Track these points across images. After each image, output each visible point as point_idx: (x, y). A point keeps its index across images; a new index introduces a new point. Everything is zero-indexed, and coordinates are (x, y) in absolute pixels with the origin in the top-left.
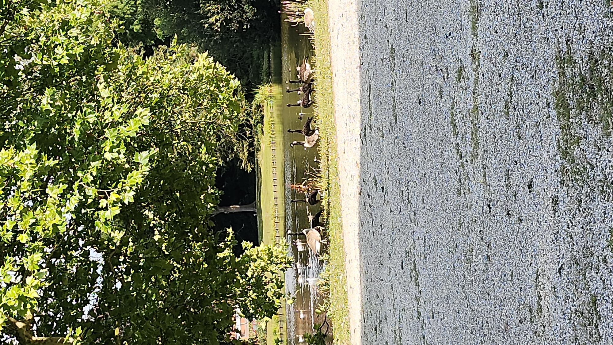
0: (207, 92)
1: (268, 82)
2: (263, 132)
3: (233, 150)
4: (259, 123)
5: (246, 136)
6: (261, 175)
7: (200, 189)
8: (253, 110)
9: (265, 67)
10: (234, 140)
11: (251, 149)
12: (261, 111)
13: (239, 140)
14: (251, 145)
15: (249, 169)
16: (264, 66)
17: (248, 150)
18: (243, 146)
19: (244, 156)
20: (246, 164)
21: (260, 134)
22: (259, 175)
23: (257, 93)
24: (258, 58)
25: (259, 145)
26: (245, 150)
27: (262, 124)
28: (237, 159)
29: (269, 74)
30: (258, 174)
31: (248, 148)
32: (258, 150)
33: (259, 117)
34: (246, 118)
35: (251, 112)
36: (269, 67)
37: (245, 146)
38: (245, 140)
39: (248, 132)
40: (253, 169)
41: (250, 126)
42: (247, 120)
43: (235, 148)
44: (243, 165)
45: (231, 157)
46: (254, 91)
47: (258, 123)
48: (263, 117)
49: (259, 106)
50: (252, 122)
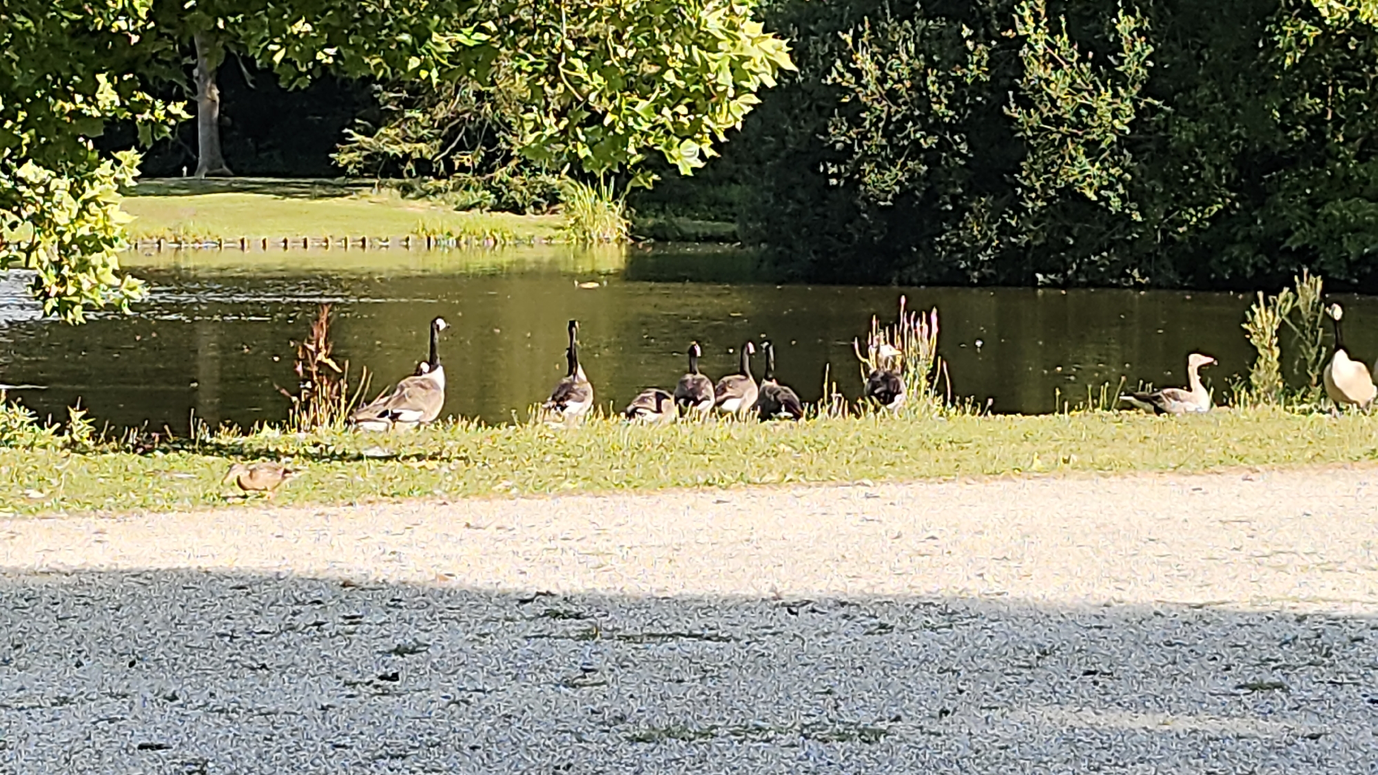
1: (634, 232)
2: (467, 208)
3: (409, 104)
4: (499, 197)
5: (453, 152)
6: (322, 196)
8: (543, 177)
9: (687, 224)
10: (441, 112)
11: (410, 165)
12: (537, 205)
13: (441, 127)
14: (424, 167)
15: (342, 158)
16: (689, 221)
17: (407, 157)
18: (420, 140)
19: (389, 141)
20: (361, 149)
21: (461, 197)
22: (320, 191)
23: (600, 196)
24: (715, 202)
25: (425, 195)
26: (407, 147)
27: (494, 209)
28: (378, 119)
29: (659, 235)
30: (324, 185)
31: (416, 155)
32: (406, 190)
33: (518, 197)
34: (515, 152)
35: (534, 173)
36: (685, 239)
37: (421, 145)
38: (443, 148)
39: (468, 159)
40: (342, 171)
41: (486, 166)
42: (507, 158)
43: (416, 114)
44: (357, 137)
45: (387, 97)
46: (607, 183)
47: (498, 193)
48: (518, 210)
49: (553, 198)
50: (500, 174)
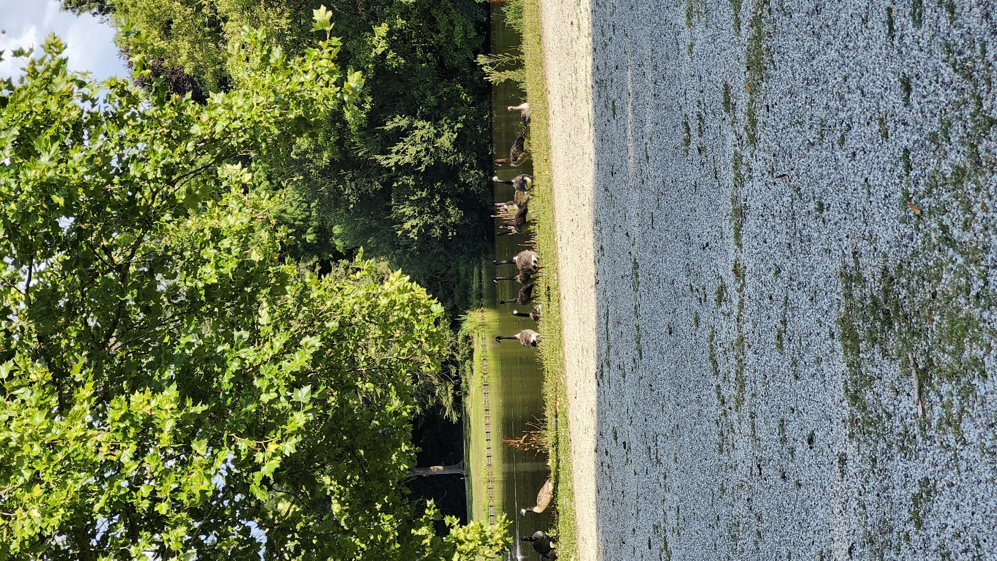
0: (400, 320)
1: (480, 306)
2: (472, 370)
3: (433, 395)
4: (468, 358)
5: (450, 376)
6: (470, 426)
7: (391, 445)
8: (459, 341)
9: (475, 286)
10: (436, 382)
11: (457, 393)
12: (470, 344)
13: (441, 382)
14: (457, 388)
15: (455, 419)
17: (453, 395)
18: (446, 389)
19: (448, 401)
20: (451, 412)
21: (468, 374)
22: (468, 427)
23: (465, 320)
24: (466, 276)
25: (467, 387)
26: (450, 395)
27: (472, 360)
28: (439, 406)
29: (480, 296)
30: (466, 425)
31: (453, 391)
32: (466, 394)
33: (467, 351)
34: (450, 353)
35: (457, 345)
36: (481, 287)
37: (449, 389)
38: (450, 381)
39: (453, 371)
40: (460, 419)
41: (456, 364)
42: (453, 356)
43: (437, 391)
44: (447, 414)
45: (431, 402)
46: (460, 317)
47: (466, 359)
48: (472, 351)
49: (467, 338)
50: (459, 358)
